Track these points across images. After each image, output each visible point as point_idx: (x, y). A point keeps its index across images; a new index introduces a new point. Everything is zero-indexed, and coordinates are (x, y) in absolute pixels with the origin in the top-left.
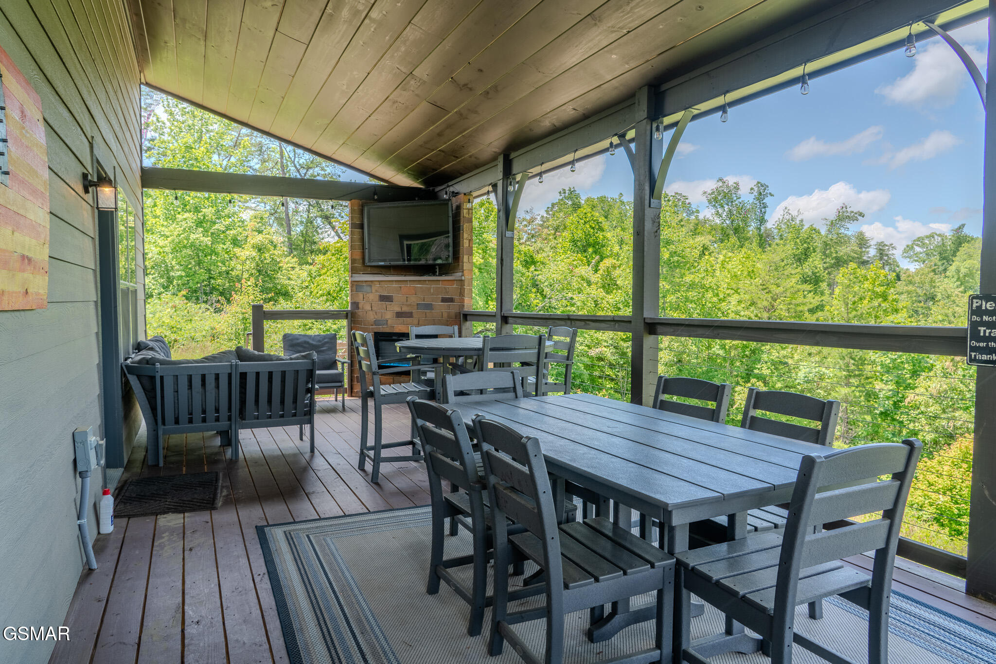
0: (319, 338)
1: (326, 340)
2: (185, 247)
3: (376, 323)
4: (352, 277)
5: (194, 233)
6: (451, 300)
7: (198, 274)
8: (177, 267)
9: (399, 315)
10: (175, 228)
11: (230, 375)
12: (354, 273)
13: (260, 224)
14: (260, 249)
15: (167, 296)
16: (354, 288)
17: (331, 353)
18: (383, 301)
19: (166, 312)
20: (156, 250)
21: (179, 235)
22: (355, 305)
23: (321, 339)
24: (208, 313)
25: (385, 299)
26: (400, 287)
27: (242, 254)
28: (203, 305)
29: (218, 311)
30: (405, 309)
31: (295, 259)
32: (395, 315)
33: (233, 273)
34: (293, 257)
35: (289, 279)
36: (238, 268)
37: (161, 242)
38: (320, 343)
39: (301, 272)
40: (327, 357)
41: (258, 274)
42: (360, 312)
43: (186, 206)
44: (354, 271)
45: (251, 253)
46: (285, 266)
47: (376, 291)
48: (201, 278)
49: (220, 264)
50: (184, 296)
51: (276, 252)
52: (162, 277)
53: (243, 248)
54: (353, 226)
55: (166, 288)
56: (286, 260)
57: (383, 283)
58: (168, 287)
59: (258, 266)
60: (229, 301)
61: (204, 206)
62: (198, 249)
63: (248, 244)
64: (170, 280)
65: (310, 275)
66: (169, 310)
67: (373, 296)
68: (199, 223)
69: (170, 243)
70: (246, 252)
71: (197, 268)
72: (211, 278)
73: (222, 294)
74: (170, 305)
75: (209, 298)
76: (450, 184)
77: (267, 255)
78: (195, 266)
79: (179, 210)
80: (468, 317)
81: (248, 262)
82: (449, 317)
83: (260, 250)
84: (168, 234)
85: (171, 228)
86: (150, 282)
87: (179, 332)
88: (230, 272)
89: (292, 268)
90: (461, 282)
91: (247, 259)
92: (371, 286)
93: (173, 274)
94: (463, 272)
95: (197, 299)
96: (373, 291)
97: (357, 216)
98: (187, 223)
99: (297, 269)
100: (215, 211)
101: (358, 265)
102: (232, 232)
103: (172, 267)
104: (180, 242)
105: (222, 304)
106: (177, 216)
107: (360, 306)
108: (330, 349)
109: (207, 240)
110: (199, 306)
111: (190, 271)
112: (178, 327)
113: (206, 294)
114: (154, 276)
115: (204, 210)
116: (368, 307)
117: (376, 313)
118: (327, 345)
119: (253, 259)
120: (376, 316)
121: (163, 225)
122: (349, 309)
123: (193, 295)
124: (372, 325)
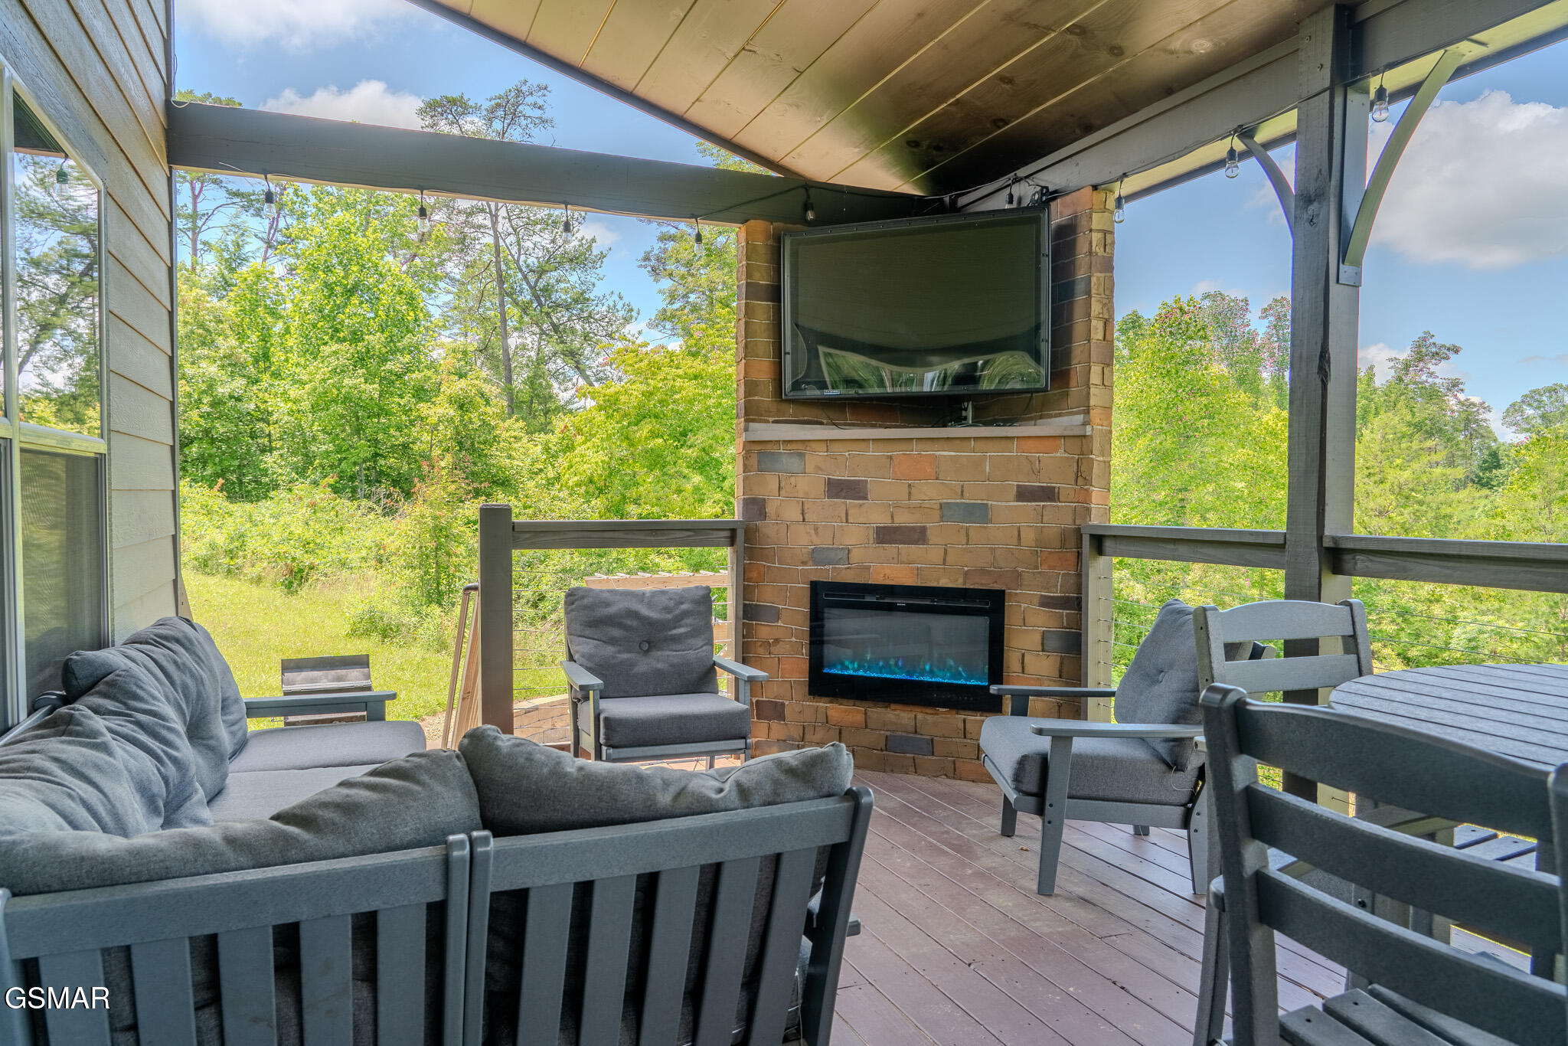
0: (664, 601)
1: (685, 607)
2: (335, 401)
3: (817, 555)
4: (746, 430)
5: (351, 378)
6: (1048, 494)
7: (356, 448)
8: (321, 436)
9: (886, 535)
10: (319, 369)
11: (437, 913)
12: (754, 421)
13: (463, 363)
14: (462, 405)
15: (301, 488)
16: (754, 460)
17: (699, 642)
18: (837, 496)
19: (298, 515)
20: (285, 407)
21: (324, 380)
22: (755, 506)
23: (672, 604)
24: (372, 516)
25: (843, 489)
26: (891, 457)
27: (431, 412)
28: (364, 502)
29: (389, 512)
30: (904, 519)
31: (521, 424)
32: (872, 535)
33: (416, 448)
34: (517, 420)
35: (510, 457)
36: (422, 440)
37: (293, 392)
38: (669, 616)
39: (529, 445)
40: (691, 654)
41: (458, 448)
42: (768, 528)
43: (337, 331)
44: (751, 413)
45: (447, 411)
46: (505, 435)
47: (818, 469)
48: (361, 455)
49: (392, 431)
50: (330, 486)
51: (489, 410)
52: (294, 453)
53: (433, 403)
54: (751, 291)
55: (302, 472)
56: (506, 424)
57: (836, 447)
58: (305, 469)
59: (458, 433)
60: (408, 495)
61: (368, 330)
62: (357, 404)
63: (442, 397)
64: (309, 459)
65: (547, 449)
66: (304, 511)
67: (808, 482)
68: (361, 360)
69: (309, 394)
70: (439, 410)
71: (355, 439)
72: (376, 455)
73: (395, 483)
74: (306, 501)
75: (373, 489)
76: (1022, 172)
77: (474, 416)
78: (352, 435)
79: (326, 338)
80: (1108, 544)
81: (441, 427)
82: (1041, 543)
83: (461, 407)
84: (305, 378)
85: (311, 368)
86: (275, 462)
87: (317, 551)
88: (411, 445)
89: (515, 438)
90: (1081, 441)
91: (440, 421)
92: (801, 455)
93: (315, 449)
94: (1087, 412)
95: (354, 491)
96: (810, 468)
97: (763, 264)
98: (338, 359)
99: (525, 440)
100: (387, 338)
101: (765, 398)
102: (414, 376)
103: (314, 438)
104: (326, 393)
105: (397, 501)
106: (322, 348)
107: (770, 509)
108: (695, 632)
109: (373, 389)
110: (355, 503)
111: (343, 443)
112: (318, 541)
113: (369, 482)
114: (281, 452)
115: (367, 337)
116: (792, 513)
117: (816, 529)
118: (688, 621)
119: (451, 420)
120: (814, 537)
121: (298, 365)
122: (737, 517)
123: (347, 486)
124: (804, 563)
